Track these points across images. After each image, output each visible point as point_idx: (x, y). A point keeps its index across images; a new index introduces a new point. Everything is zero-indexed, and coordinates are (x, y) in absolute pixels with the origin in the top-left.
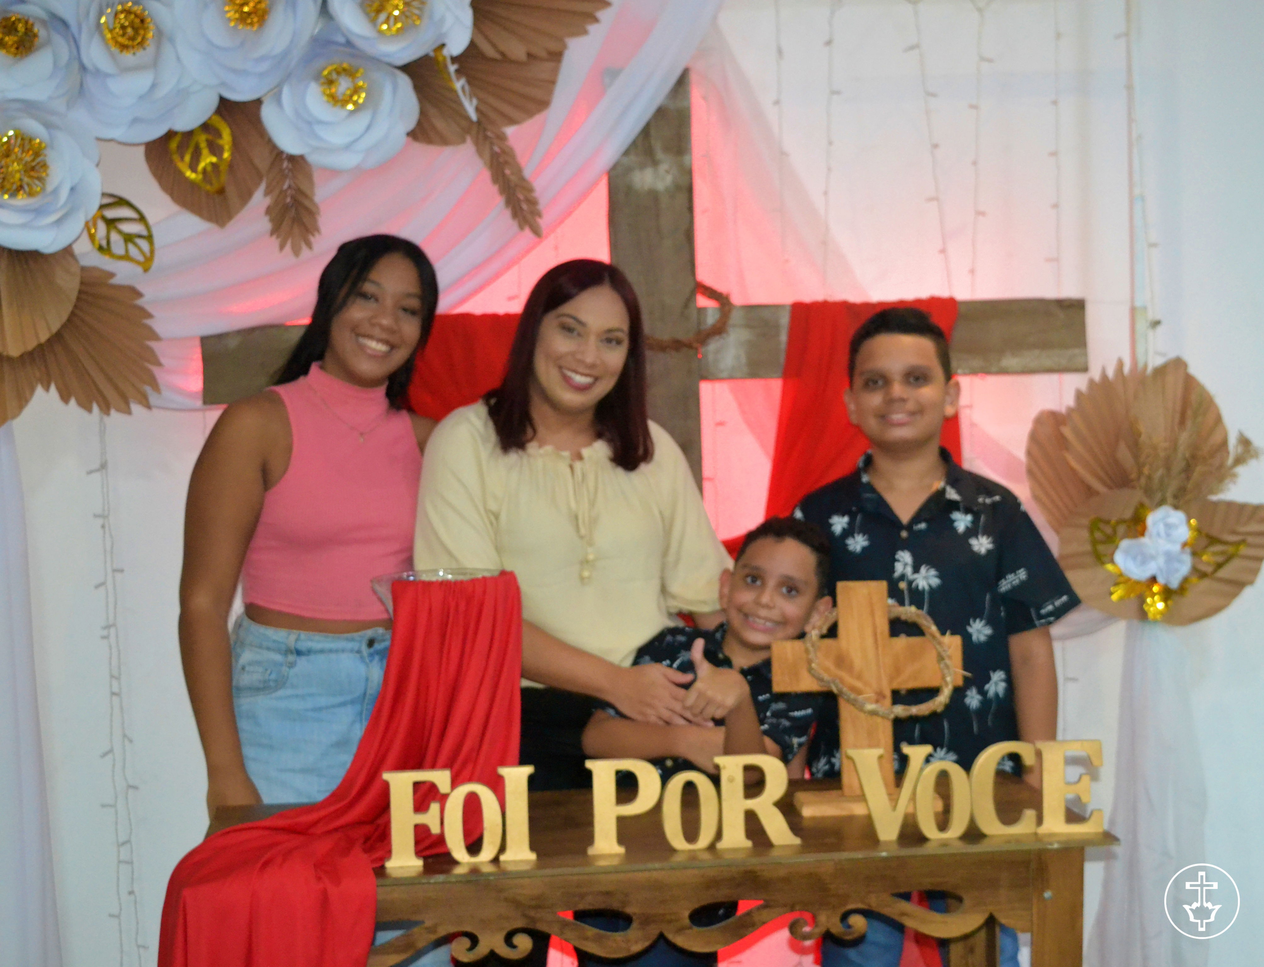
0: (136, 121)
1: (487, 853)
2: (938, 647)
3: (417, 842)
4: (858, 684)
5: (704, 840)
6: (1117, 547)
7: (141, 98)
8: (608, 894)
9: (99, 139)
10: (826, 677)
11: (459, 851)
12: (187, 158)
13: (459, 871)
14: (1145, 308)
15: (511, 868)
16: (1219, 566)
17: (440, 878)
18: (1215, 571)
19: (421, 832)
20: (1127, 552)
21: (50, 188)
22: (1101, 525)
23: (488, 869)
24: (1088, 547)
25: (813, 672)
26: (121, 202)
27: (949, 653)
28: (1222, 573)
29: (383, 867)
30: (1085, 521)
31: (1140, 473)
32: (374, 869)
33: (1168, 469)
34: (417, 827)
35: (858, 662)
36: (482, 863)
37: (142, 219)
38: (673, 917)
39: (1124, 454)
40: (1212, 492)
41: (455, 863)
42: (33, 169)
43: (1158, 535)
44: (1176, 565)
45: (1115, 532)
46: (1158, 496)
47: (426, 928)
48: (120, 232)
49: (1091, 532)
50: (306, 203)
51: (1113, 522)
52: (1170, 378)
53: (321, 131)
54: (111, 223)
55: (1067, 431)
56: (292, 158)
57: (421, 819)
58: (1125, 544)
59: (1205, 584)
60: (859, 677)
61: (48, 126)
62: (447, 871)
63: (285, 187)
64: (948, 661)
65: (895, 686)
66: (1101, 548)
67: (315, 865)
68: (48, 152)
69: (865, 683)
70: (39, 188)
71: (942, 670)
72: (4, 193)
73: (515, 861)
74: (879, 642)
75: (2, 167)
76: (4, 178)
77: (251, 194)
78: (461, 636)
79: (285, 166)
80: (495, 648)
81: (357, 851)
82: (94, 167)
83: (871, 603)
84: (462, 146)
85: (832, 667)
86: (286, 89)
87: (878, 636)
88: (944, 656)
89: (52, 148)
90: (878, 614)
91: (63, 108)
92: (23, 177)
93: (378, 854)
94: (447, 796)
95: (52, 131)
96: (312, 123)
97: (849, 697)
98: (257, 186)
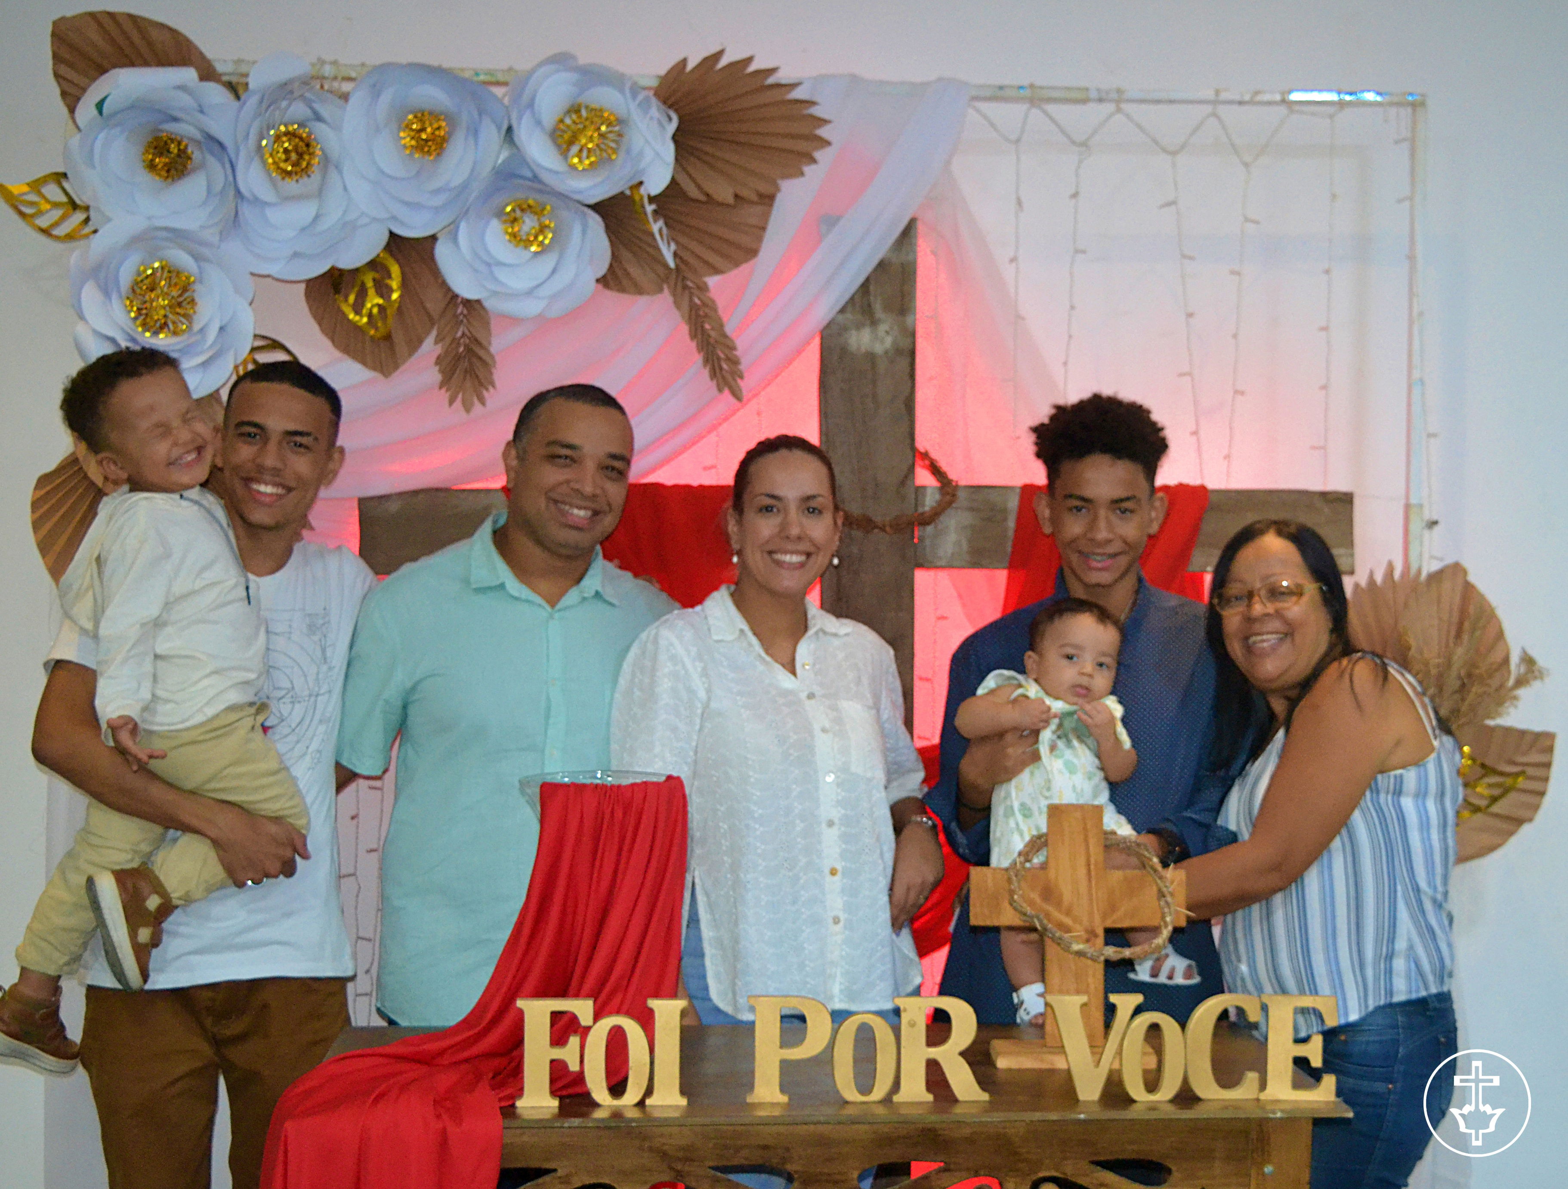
0: (296, 255)
1: (631, 1096)
2: (1159, 881)
3: (552, 1081)
4: (1068, 921)
5: (879, 1093)
7: (303, 229)
8: (765, 1147)
9: (252, 274)
10: (1029, 910)
11: (599, 1092)
12: (352, 298)
13: (599, 1114)
14: (1421, 506)
15: (657, 1114)
16: (1494, 799)
17: (576, 1122)
18: (1489, 805)
19: (557, 1069)
21: (196, 327)
23: (633, 1114)
25: (1015, 904)
26: (276, 345)
27: (1170, 890)
28: (1497, 808)
29: (513, 1106)
32: (501, 1108)
34: (552, 1062)
35: (1067, 897)
36: (625, 1106)
38: (838, 1177)
40: (1489, 717)
41: (595, 1105)
42: (180, 305)
47: (560, 1178)
50: (481, 353)
52: (1447, 586)
53: (502, 275)
56: (467, 303)
57: (558, 1053)
59: (1478, 818)
60: (1068, 913)
61: (197, 258)
62: (584, 1115)
63: (459, 334)
64: (1169, 899)
65: (1109, 924)
67: (435, 1101)
68: (197, 287)
69: (1075, 920)
70: (184, 327)
71: (1162, 908)
72: (145, 331)
73: (662, 1106)
74: (1093, 873)
75: (145, 302)
76: (147, 315)
77: (420, 341)
78: (616, 847)
79: (459, 311)
80: (654, 863)
81: (484, 1087)
82: (246, 305)
83: (1085, 829)
84: (659, 295)
85: (1038, 900)
86: (463, 226)
87: (1092, 867)
88: (1166, 893)
89: (201, 282)
90: (1092, 842)
91: (216, 239)
92: (168, 314)
93: (507, 1092)
94: (588, 1029)
95: (202, 264)
96: (491, 264)
97: (1054, 935)
98: (428, 333)
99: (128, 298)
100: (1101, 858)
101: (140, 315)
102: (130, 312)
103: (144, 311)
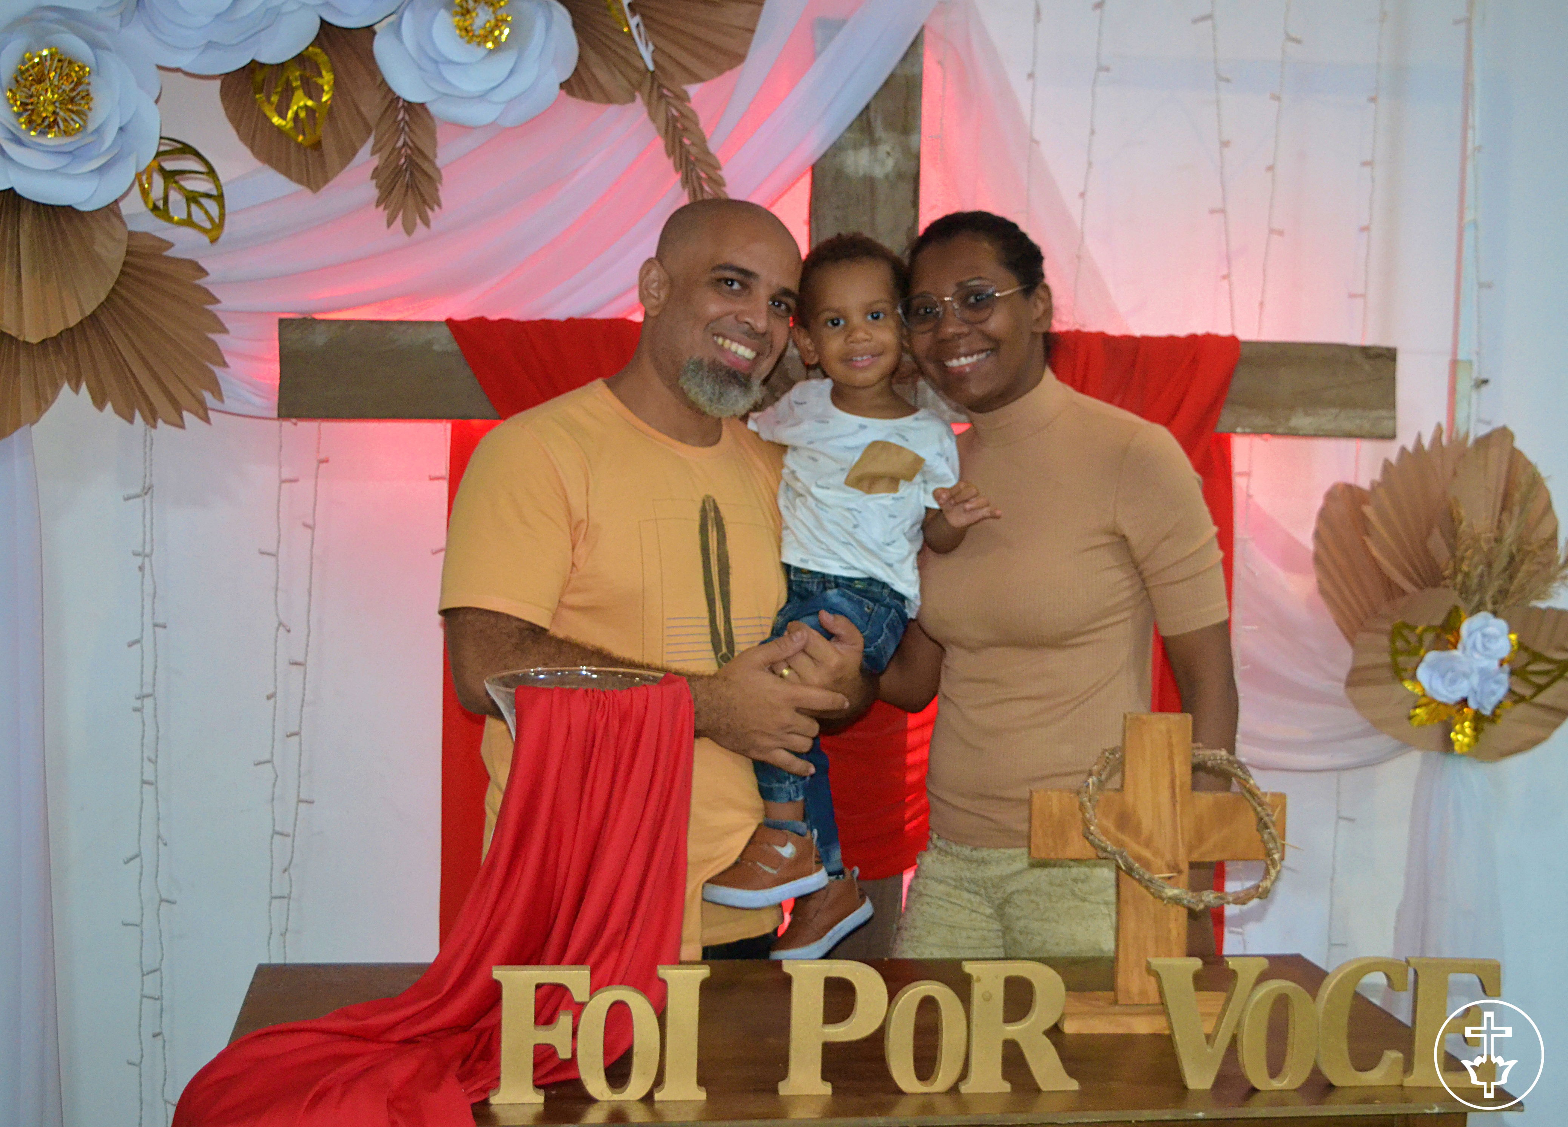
0: (210, 45)
1: (637, 1088)
2: (1259, 809)
3: (536, 1066)
4: (1146, 854)
5: (944, 1081)
6: (1421, 660)
7: (218, 16)
9: (160, 68)
10: (1110, 846)
11: (595, 1084)
12: (275, 99)
13: (595, 1116)
14: (1470, 362)
15: (670, 1116)
16: (1540, 688)
18: (1534, 695)
19: (543, 1055)
20: (1433, 667)
21: (91, 127)
22: (1406, 632)
23: (637, 1112)
24: (1386, 658)
25: (1091, 837)
26: (186, 150)
27: (1274, 818)
28: (1541, 699)
29: (485, 1103)
30: (1388, 627)
31: (1456, 571)
32: (472, 1109)
33: (1489, 565)
34: (538, 1048)
35: (1147, 822)
36: (628, 1103)
37: (211, 172)
39: (1437, 543)
40: (1538, 598)
41: (590, 1100)
42: (72, 100)
43: (1474, 647)
44: (1494, 686)
45: (1420, 640)
46: (1477, 598)
48: (182, 189)
49: (1392, 641)
50: (426, 166)
51: (1420, 629)
52: (1494, 452)
53: (449, 74)
54: (170, 176)
55: (1368, 510)
56: (410, 107)
57: (544, 1036)
58: (1431, 656)
59: (1521, 709)
60: (1148, 844)
61: (94, 45)
62: (578, 1118)
63: (400, 143)
64: (1273, 830)
65: (1195, 857)
66: (1401, 659)
67: (388, 1100)
68: (93, 79)
69: (1156, 853)
70: (77, 125)
71: (1264, 842)
72: (30, 129)
73: (675, 1102)
74: (1178, 798)
75: (31, 96)
76: (33, 110)
77: (354, 152)
78: (610, 766)
79: (400, 117)
80: (657, 788)
81: (451, 1079)
82: (152, 101)
83: (1170, 745)
84: (630, 105)
85: (1112, 829)
86: (407, 16)
87: (1177, 790)
88: (1270, 825)
89: (98, 74)
90: (1178, 759)
91: (115, 24)
92: (58, 110)
93: (480, 1084)
94: (582, 1005)
95: (99, 52)
96: (439, 61)
97: (1142, 876)
98: (364, 141)
99: (11, 90)
100: (1188, 779)
101: (26, 110)
102: (12, 106)
103: (30, 107)
